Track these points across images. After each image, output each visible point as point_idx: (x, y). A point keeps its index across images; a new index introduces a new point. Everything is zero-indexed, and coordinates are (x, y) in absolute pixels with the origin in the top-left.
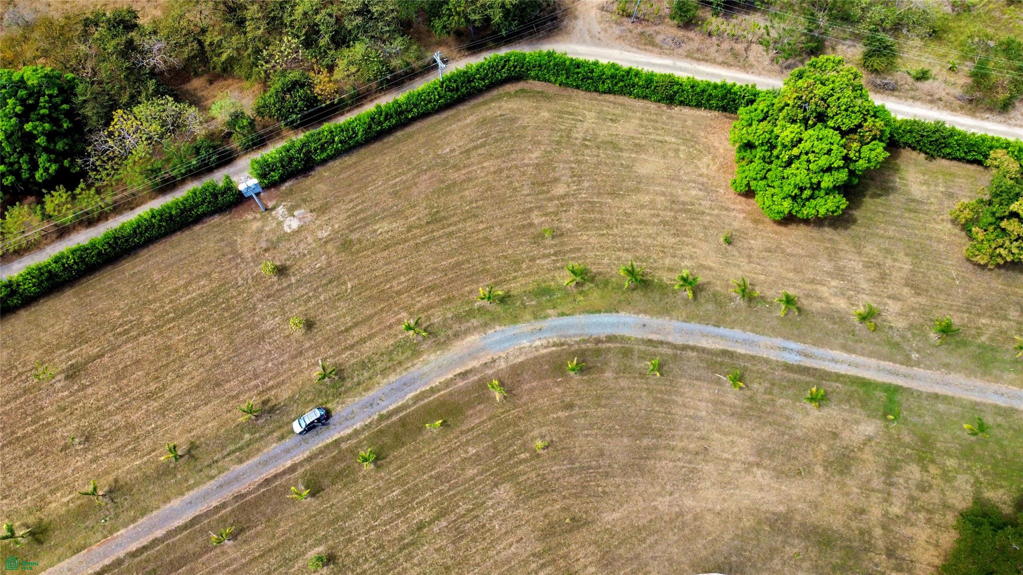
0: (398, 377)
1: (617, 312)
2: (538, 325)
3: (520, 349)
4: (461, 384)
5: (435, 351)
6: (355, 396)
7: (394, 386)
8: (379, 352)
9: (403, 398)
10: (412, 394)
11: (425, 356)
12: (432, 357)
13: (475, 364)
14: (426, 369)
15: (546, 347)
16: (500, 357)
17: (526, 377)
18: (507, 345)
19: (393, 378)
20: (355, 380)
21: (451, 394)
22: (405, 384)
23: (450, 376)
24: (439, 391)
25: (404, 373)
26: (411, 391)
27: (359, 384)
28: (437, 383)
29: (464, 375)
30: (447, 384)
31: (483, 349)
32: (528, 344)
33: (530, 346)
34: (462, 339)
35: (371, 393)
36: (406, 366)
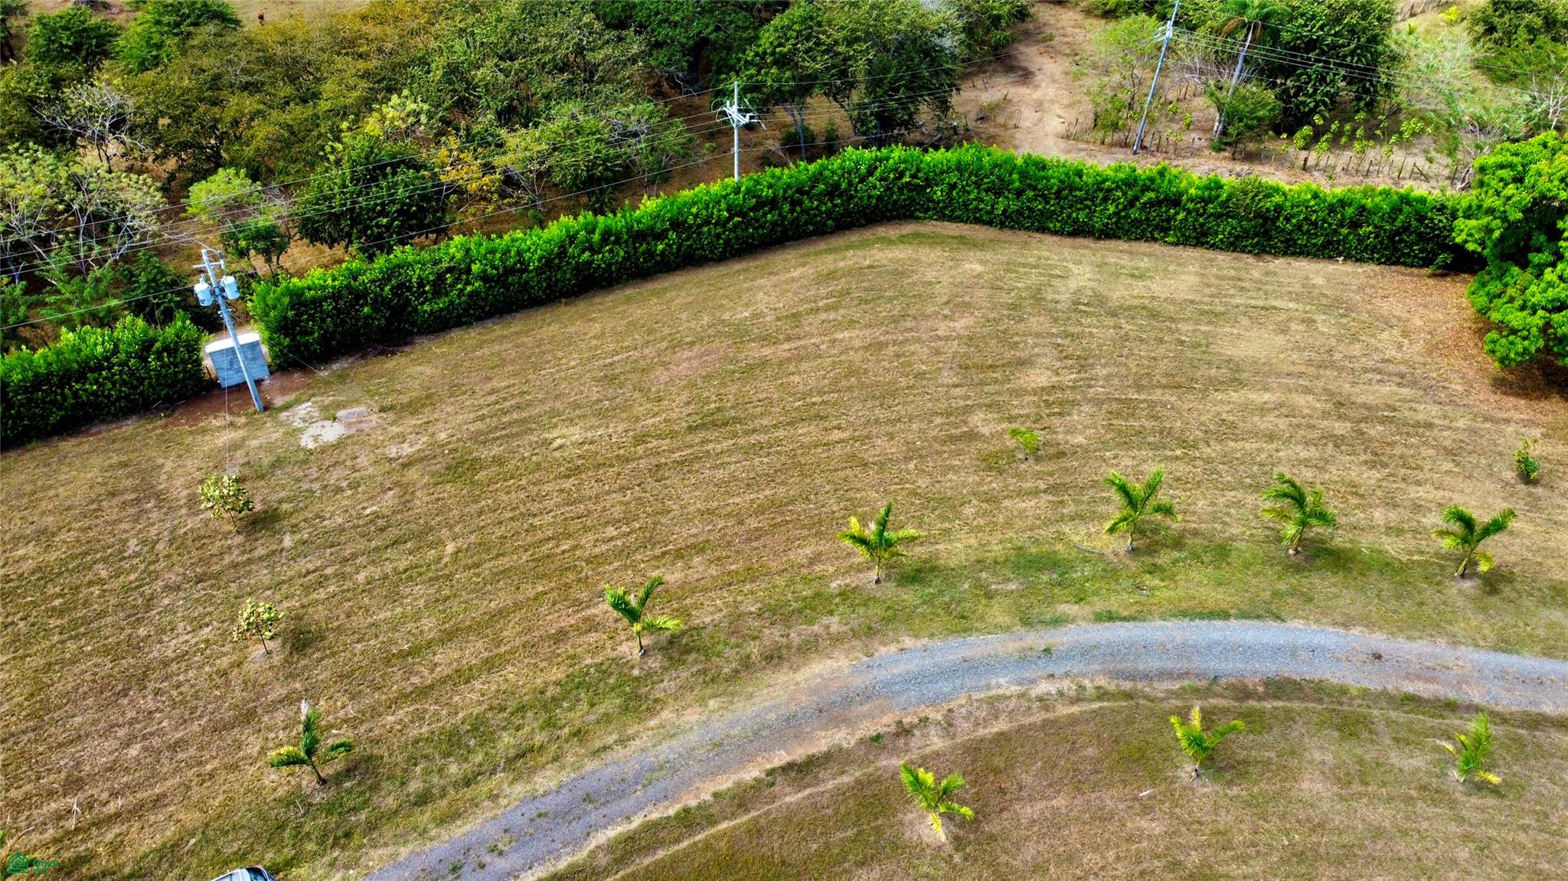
0: (564, 777)
1: (1278, 618)
2: (1037, 639)
3: (992, 701)
4: (793, 798)
5: (702, 701)
6: (401, 838)
7: (549, 804)
8: (512, 705)
9: (577, 843)
10: (612, 832)
11: (666, 715)
12: (692, 716)
13: (842, 737)
14: (667, 750)
15: (1077, 700)
16: (924, 720)
17: (1027, 779)
18: (946, 687)
19: (546, 780)
20: (415, 786)
21: (756, 831)
22: (588, 799)
23: (752, 773)
24: (712, 821)
25: (590, 765)
26: (609, 821)
27: (423, 799)
28: (707, 797)
29: (800, 771)
30: (742, 799)
31: (867, 695)
32: (1015, 689)
33: (1022, 696)
34: (795, 669)
35: (462, 830)
36: (598, 744)
